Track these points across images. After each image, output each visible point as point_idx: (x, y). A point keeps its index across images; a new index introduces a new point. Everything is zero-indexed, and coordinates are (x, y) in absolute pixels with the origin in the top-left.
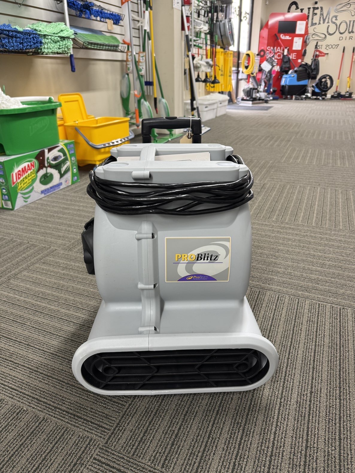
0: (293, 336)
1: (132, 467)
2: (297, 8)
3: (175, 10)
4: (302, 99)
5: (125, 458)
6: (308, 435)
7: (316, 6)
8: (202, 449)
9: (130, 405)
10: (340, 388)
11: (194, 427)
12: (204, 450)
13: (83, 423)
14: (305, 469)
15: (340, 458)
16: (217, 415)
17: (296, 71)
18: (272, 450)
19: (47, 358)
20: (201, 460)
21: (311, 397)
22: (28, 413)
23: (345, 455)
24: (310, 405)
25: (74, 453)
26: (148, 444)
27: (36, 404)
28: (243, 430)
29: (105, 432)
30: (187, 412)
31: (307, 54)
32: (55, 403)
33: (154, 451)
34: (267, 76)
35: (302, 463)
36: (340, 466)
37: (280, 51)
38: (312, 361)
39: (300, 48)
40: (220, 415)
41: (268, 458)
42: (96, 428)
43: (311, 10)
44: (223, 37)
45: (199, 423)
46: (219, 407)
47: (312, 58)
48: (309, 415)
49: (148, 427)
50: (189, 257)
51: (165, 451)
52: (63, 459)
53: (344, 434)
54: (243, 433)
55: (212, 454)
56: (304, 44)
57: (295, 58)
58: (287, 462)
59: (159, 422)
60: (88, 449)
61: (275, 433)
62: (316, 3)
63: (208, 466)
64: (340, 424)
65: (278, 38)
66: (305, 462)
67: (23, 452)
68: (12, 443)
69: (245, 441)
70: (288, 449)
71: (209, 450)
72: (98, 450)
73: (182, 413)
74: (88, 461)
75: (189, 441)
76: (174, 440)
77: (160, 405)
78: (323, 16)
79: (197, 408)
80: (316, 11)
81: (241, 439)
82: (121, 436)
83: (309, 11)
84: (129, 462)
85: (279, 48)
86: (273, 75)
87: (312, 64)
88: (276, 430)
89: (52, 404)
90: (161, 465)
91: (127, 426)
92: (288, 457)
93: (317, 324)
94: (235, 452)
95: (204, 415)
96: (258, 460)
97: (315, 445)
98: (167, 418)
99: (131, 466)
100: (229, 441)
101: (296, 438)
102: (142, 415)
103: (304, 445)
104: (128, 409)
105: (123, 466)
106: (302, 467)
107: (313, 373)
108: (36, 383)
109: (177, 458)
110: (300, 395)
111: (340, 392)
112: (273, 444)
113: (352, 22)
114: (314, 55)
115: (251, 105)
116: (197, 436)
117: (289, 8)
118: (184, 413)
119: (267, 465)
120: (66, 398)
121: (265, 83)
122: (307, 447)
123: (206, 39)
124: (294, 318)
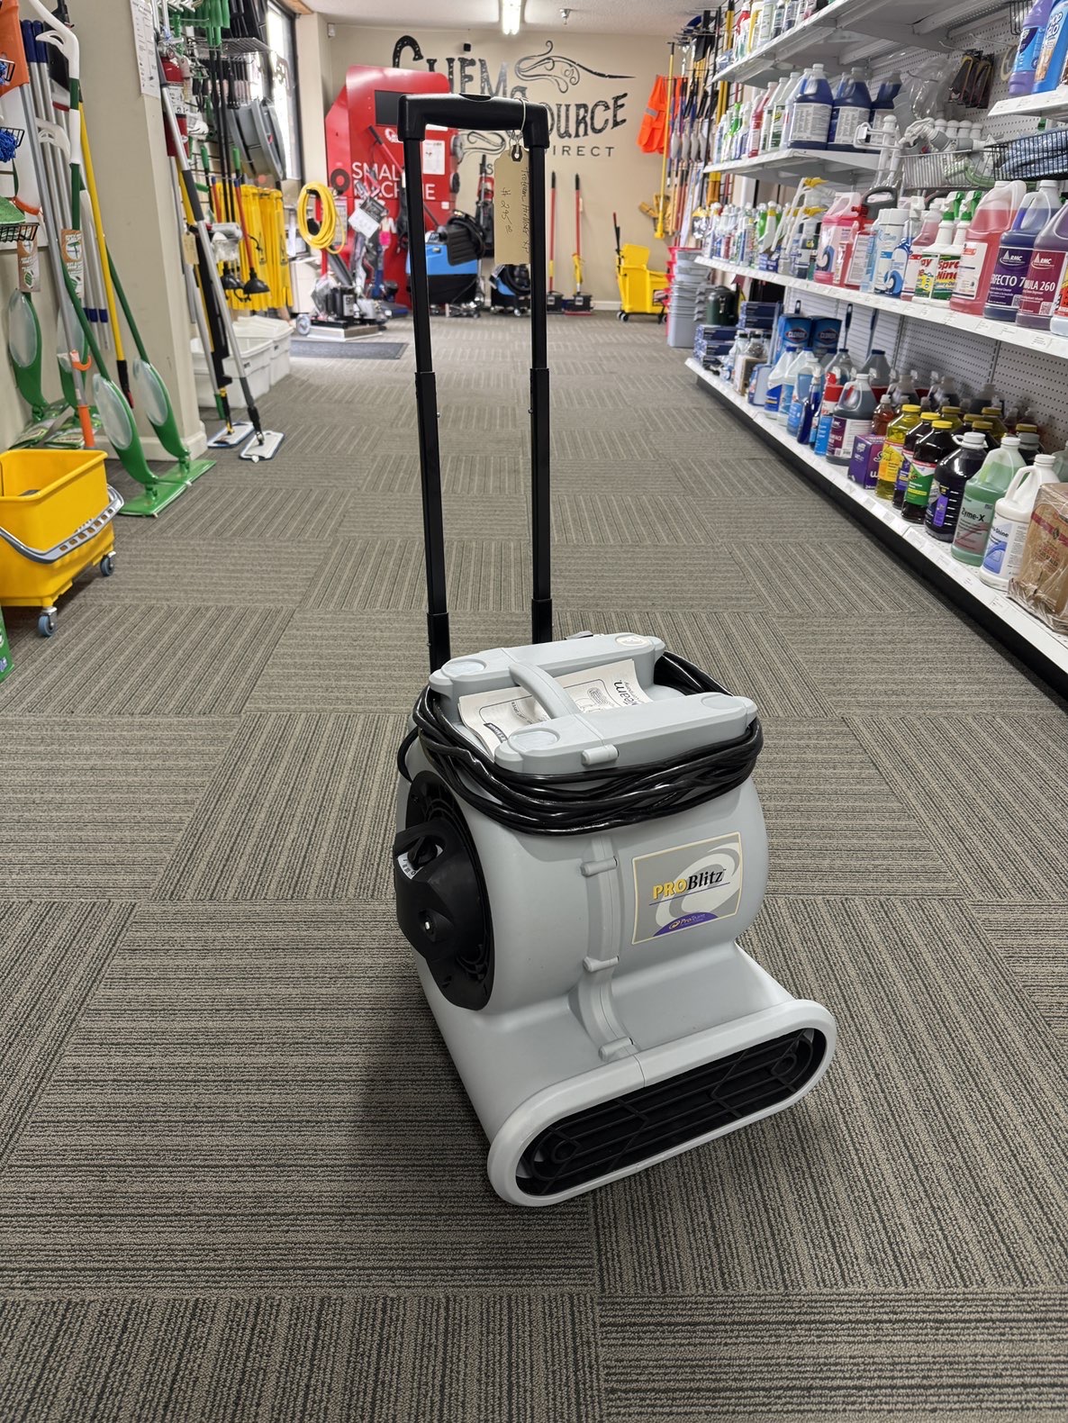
0: (793, 979)
1: (677, 1309)
2: (418, 56)
3: (145, 99)
4: (469, 314)
5: (655, 1300)
6: (907, 1148)
7: (468, 56)
8: (768, 1234)
9: (595, 1208)
10: (914, 1053)
11: (733, 1203)
12: (773, 1235)
13: (532, 1274)
14: (930, 1202)
15: (968, 1166)
16: (756, 1168)
17: (442, 237)
18: (872, 1193)
19: (350, 1178)
20: (777, 1250)
21: (880, 1084)
22: (405, 1302)
23: (972, 1159)
24: (886, 1098)
25: (558, 1332)
26: (676, 1261)
27: (407, 1278)
28: (812, 1177)
29: (586, 1273)
30: (704, 1182)
31: (462, 188)
32: (445, 1260)
33: (695, 1269)
34: (368, 251)
35: (922, 1194)
36: (973, 1178)
37: (388, 175)
38: (849, 1020)
39: (441, 171)
40: (761, 1167)
41: (873, 1207)
42: (564, 1274)
43: (457, 65)
44: (250, 151)
45: (736, 1194)
46: (751, 1153)
47: (477, 199)
48: (893, 1115)
49: (656, 1234)
50: (676, 886)
51: (712, 1262)
52: (546, 1351)
53: (955, 1127)
54: (814, 1181)
55: (788, 1235)
56: (451, 158)
57: (433, 198)
58: (902, 1201)
59: (669, 1218)
60: (577, 1314)
61: (861, 1165)
62: (467, 48)
63: (794, 1256)
64: (942, 1113)
65: (380, 139)
66: (926, 1191)
67: (458, 1372)
68: (421, 1366)
69: (824, 1194)
70: (891, 1180)
71: (779, 1230)
72: (597, 1308)
73: (697, 1188)
74: (595, 1334)
75: (738, 1228)
76: (716, 1239)
77: (650, 1188)
78: (489, 84)
79: (716, 1169)
80: (469, 71)
81: (817, 1193)
82: (620, 1268)
83: (451, 67)
84: (666, 1304)
85: (385, 166)
86: (385, 247)
87: (478, 215)
88: (859, 1158)
89: (441, 1264)
90: (720, 1287)
91: (618, 1246)
92: (898, 1193)
93: (821, 944)
94: (821, 1218)
95: (736, 1176)
96: (861, 1215)
97: (926, 1160)
98: (677, 1205)
99: (673, 1309)
100: (801, 1204)
101: (893, 1159)
102: (630, 1217)
103: (911, 1166)
104: (596, 1216)
105: (661, 1315)
106: (926, 1201)
107: (862, 1040)
108: (370, 1237)
109: (739, 1264)
110: (863, 1086)
111: (918, 1060)
112: (867, 1181)
113: (563, 109)
114: (480, 192)
115: (343, 339)
116: (748, 1216)
117: (397, 54)
118: (701, 1186)
119: (877, 1217)
120: (459, 1243)
121: (367, 270)
122: (916, 1167)
123: (203, 154)
124: (776, 943)
